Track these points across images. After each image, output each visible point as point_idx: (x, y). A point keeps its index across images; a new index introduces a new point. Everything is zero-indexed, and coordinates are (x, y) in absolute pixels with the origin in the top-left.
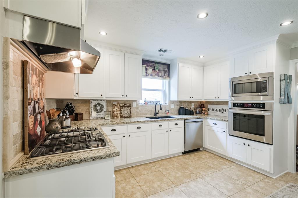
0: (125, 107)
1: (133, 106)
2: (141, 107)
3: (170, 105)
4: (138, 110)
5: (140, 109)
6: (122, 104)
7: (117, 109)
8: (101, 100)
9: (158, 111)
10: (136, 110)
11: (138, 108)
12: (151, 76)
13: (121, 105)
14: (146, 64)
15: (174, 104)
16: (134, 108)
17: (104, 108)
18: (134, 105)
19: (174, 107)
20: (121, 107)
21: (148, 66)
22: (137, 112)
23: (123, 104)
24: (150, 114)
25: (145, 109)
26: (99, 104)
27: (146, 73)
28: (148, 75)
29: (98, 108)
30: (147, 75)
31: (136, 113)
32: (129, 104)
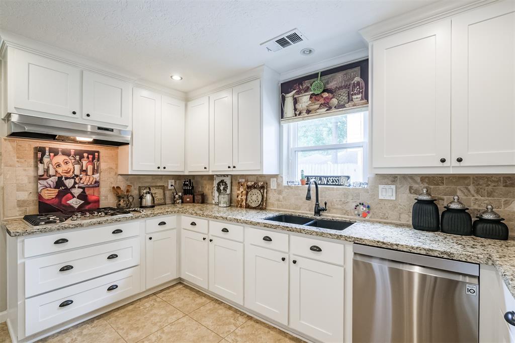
0: (255, 188)
1: (272, 188)
2: (286, 190)
3: (375, 189)
4: (281, 197)
5: (284, 194)
6: (251, 182)
7: (242, 192)
8: (224, 176)
9: (326, 204)
10: (276, 195)
11: (280, 192)
12: (306, 115)
13: (249, 184)
14: (294, 90)
15: (393, 187)
16: (273, 191)
17: (228, 187)
18: (273, 185)
19: (394, 198)
20: (249, 187)
21: (298, 93)
22: (279, 200)
23: (253, 183)
24: (308, 209)
25: (296, 195)
26: (222, 181)
27: (295, 109)
28: (300, 114)
29: (222, 188)
30: (298, 113)
31: (276, 203)
32: (262, 183)
